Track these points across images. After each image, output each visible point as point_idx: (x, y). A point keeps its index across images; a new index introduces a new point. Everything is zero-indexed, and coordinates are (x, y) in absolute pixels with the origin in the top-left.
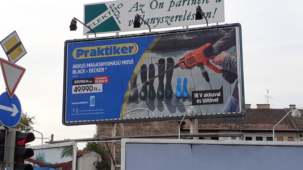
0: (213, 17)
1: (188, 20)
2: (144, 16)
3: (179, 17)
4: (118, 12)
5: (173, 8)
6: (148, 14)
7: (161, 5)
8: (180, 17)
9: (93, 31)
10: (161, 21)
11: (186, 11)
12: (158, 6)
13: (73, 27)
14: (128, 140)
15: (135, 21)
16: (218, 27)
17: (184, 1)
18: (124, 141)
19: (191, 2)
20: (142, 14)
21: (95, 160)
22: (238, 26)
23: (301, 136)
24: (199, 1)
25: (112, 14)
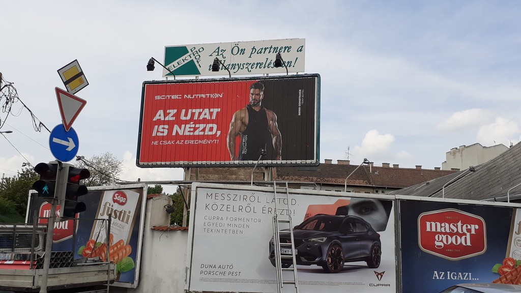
0: (294, 66)
1: (268, 67)
2: (225, 61)
3: (259, 65)
4: (199, 55)
5: (255, 55)
6: (229, 60)
7: (243, 51)
8: (261, 64)
9: (172, 73)
10: (242, 67)
11: (267, 59)
12: (240, 52)
13: (151, 67)
14: (198, 184)
15: (214, 64)
16: (298, 76)
17: (265, 49)
18: (194, 185)
19: (272, 50)
20: (223, 60)
21: (166, 203)
22: (317, 76)
23: (377, 192)
24: (280, 49)
25: (193, 58)
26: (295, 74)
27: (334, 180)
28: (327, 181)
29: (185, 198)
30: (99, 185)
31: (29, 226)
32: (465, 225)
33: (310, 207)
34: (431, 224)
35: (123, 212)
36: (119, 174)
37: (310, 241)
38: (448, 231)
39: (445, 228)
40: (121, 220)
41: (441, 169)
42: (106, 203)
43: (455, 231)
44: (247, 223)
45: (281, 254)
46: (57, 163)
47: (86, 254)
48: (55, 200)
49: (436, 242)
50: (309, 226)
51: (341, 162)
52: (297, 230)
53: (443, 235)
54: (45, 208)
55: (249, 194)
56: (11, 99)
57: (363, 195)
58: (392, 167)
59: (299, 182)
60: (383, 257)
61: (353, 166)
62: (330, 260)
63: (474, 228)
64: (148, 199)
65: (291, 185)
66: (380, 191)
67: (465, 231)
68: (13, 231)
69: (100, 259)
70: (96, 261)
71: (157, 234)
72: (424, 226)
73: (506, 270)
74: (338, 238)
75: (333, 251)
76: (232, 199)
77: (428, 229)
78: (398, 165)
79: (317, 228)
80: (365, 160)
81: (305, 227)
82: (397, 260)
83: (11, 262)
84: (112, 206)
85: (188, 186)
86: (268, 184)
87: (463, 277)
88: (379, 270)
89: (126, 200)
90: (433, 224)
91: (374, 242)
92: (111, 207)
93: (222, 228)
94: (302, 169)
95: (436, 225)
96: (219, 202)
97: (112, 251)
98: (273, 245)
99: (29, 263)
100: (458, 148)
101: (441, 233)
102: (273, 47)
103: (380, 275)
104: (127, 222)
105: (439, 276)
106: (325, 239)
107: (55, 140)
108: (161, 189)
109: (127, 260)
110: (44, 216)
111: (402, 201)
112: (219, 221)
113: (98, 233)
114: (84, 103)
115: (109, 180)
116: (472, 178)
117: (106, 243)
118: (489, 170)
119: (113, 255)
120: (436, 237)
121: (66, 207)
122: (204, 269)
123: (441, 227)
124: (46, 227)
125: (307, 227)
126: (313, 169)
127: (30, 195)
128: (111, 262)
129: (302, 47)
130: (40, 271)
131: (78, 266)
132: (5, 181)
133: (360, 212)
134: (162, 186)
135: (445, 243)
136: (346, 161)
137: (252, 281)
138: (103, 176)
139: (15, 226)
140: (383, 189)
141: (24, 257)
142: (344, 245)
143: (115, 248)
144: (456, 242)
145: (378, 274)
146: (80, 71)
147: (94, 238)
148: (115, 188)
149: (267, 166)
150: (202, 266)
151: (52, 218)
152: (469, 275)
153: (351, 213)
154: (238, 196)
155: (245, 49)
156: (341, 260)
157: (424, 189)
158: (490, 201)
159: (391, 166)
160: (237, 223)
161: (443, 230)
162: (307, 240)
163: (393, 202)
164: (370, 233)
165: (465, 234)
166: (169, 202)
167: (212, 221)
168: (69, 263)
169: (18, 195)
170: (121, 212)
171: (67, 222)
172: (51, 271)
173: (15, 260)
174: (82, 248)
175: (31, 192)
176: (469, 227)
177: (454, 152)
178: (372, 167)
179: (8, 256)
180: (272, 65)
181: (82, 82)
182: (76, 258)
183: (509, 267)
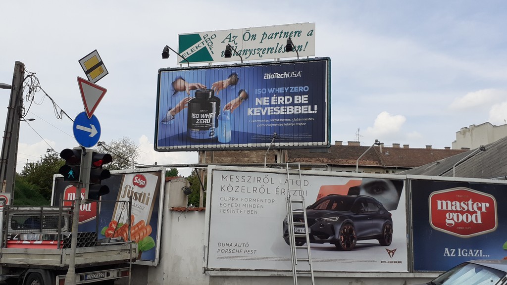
0: (304, 50)
1: (279, 52)
4: (211, 42)
5: (266, 41)
6: (240, 45)
7: (254, 37)
8: (272, 49)
9: (186, 61)
10: (253, 52)
11: (278, 44)
12: (251, 38)
13: (165, 55)
14: (214, 167)
15: (226, 51)
16: (308, 60)
17: (276, 34)
18: (210, 168)
19: (283, 35)
20: (235, 46)
21: (183, 185)
22: (327, 60)
23: (387, 172)
24: (291, 34)
25: (206, 45)
26: (306, 58)
27: (344, 161)
28: (338, 162)
29: (201, 180)
30: (118, 169)
31: (55, 209)
32: (476, 204)
33: (322, 188)
34: (442, 203)
35: (143, 194)
36: (136, 158)
37: (323, 220)
38: (458, 209)
39: (456, 207)
40: (141, 201)
41: (451, 149)
42: (127, 186)
43: (466, 209)
44: (261, 203)
45: (295, 233)
46: (81, 148)
47: (109, 235)
48: (79, 183)
49: (447, 221)
50: (321, 206)
51: (351, 143)
52: (310, 210)
53: (453, 213)
54: (70, 191)
55: (263, 175)
56: (34, 89)
57: (374, 175)
58: (403, 147)
59: (310, 164)
60: (394, 235)
61: (363, 147)
62: (342, 239)
63: (484, 206)
64: (166, 182)
65: (303, 167)
66: (390, 171)
67: (476, 209)
68: (40, 213)
69: (122, 239)
70: (118, 241)
71: (176, 215)
72: (435, 205)
74: (350, 217)
75: (345, 230)
76: (246, 181)
77: (439, 208)
78: (408, 145)
79: (329, 207)
80: (377, 141)
81: (318, 207)
82: (409, 237)
83: (40, 242)
84: (133, 188)
85: (204, 168)
86: (281, 166)
87: (474, 253)
88: (390, 248)
89: (146, 183)
90: (444, 202)
91: (386, 221)
92: (131, 189)
93: (238, 208)
94: (314, 150)
95: (447, 203)
96: (234, 184)
97: (133, 231)
98: (287, 224)
99: (56, 243)
100: (468, 127)
101: (452, 211)
102: (284, 32)
103: (392, 252)
104: (147, 204)
105: (450, 253)
106: (337, 218)
107: (79, 127)
108: (177, 172)
109: (147, 239)
110: (68, 199)
111: (413, 181)
112: (235, 202)
113: (120, 214)
114: (105, 91)
115: (127, 164)
116: (482, 157)
117: (127, 223)
118: (499, 149)
119: (134, 235)
120: (447, 215)
121: (91, 191)
122: (221, 248)
123: (452, 205)
124: (71, 209)
125: (320, 207)
126: (325, 150)
127: (54, 179)
128: (133, 242)
129: (312, 31)
130: (68, 251)
131: (102, 245)
132: (29, 166)
133: (372, 192)
134: (178, 169)
135: (456, 221)
136: (357, 142)
137: (268, 259)
138: (122, 160)
139: (42, 208)
140: (394, 169)
141: (52, 238)
142: (356, 224)
143: (137, 229)
144: (467, 220)
145: (389, 252)
146: (100, 61)
147: (116, 219)
148: (134, 172)
149: (280, 149)
150: (219, 244)
151: (78, 201)
152: (479, 251)
153: (363, 193)
154: (252, 178)
155: (256, 35)
156: (353, 238)
157: (434, 168)
158: (501, 179)
159: (401, 146)
160: (252, 203)
161: (454, 208)
162: (319, 220)
163: (404, 182)
164: (381, 213)
165: (476, 212)
166: (187, 184)
167: (227, 202)
168: (94, 243)
169: (42, 179)
170: (141, 194)
171: (90, 204)
172: (78, 250)
173: (44, 241)
174: (104, 229)
175: (55, 176)
176: (480, 205)
177: (464, 131)
178: (383, 148)
179: (37, 236)
180: (283, 50)
181: (102, 71)
182: (99, 238)
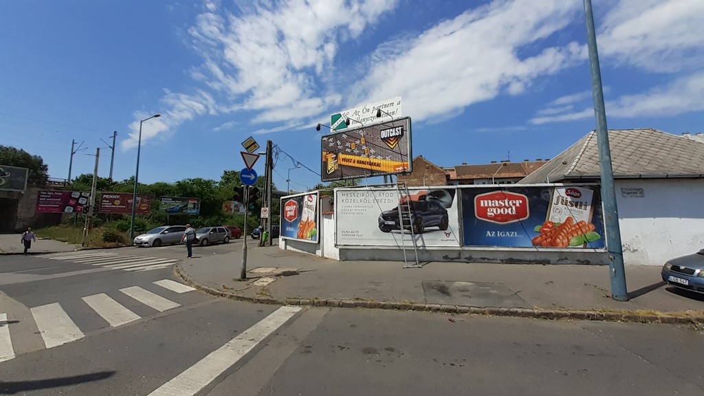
5: (375, 111)
10: (368, 119)
12: (367, 111)
14: (340, 189)
17: (380, 107)
21: (329, 200)
22: (408, 118)
24: (388, 105)
25: (344, 119)
26: (396, 119)
33: (402, 197)
34: (484, 202)
39: (495, 204)
42: (306, 202)
43: (503, 205)
49: (488, 213)
52: (394, 211)
55: (366, 192)
60: (450, 223)
62: (415, 226)
63: (518, 203)
64: (320, 198)
67: (511, 205)
71: (324, 216)
72: (479, 203)
73: (546, 229)
77: (482, 205)
81: (397, 209)
82: (460, 224)
87: (510, 234)
88: (447, 232)
89: (312, 199)
90: (486, 202)
91: (444, 215)
95: (488, 202)
96: (349, 198)
98: (381, 220)
101: (492, 207)
102: (384, 105)
103: (448, 234)
105: (491, 234)
111: (462, 189)
112: (350, 208)
113: (304, 216)
119: (309, 227)
120: (488, 210)
127: (281, 199)
135: (495, 213)
137: (370, 239)
142: (424, 218)
143: (310, 224)
144: (504, 212)
145: (446, 234)
147: (302, 219)
148: (308, 194)
152: (514, 233)
153: (428, 199)
154: (359, 194)
155: (369, 109)
160: (360, 208)
161: (493, 205)
163: (456, 190)
164: (442, 210)
165: (512, 207)
167: (346, 208)
170: (311, 206)
176: (514, 202)
183: (549, 227)
